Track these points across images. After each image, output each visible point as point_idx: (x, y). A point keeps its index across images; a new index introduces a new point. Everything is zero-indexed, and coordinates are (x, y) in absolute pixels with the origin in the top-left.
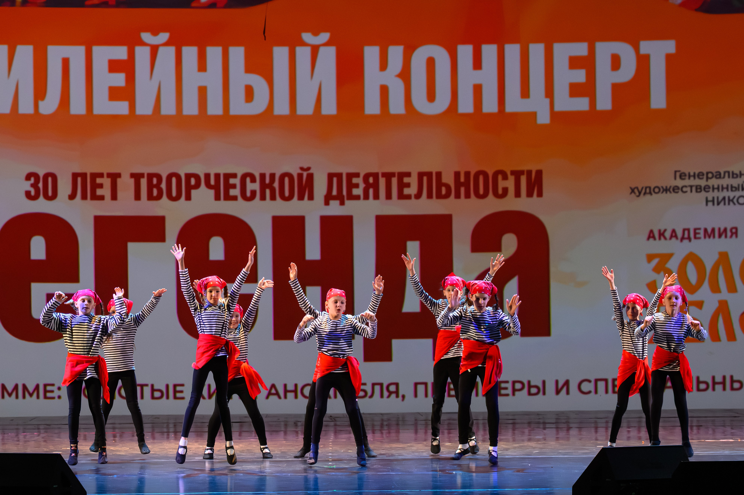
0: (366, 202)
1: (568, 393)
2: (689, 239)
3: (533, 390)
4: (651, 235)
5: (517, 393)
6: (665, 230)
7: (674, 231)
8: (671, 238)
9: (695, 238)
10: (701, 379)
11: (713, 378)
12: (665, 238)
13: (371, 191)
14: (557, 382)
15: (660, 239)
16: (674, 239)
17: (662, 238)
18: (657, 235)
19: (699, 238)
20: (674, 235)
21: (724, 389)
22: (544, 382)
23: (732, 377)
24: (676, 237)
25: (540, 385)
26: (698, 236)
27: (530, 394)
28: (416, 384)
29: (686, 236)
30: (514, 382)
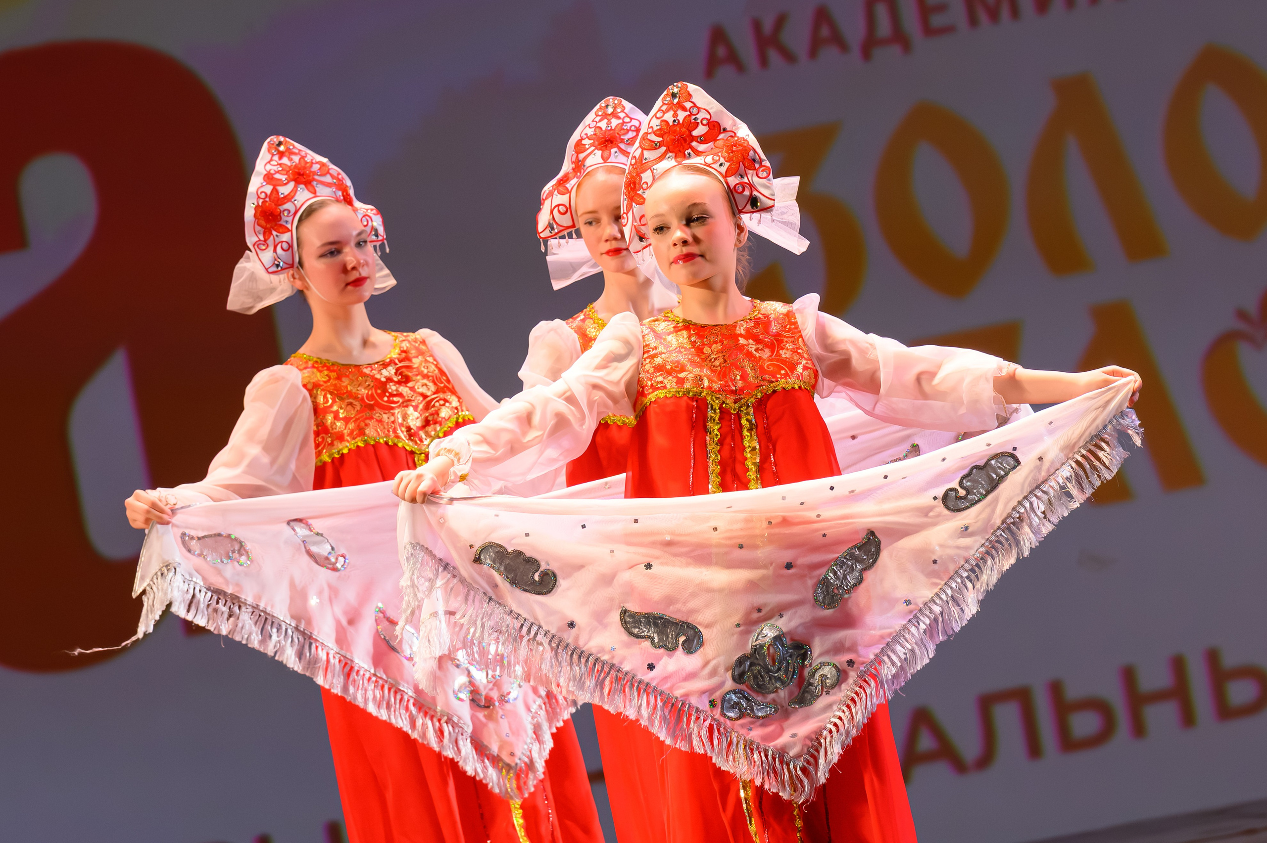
2: (900, 38)
4: (721, 52)
6: (780, 22)
7: (822, 16)
8: (813, 52)
9: (929, 31)
10: (1073, 692)
11: (1128, 676)
12: (789, 56)
15: (764, 61)
16: (830, 53)
17: (773, 55)
18: (746, 48)
19: (948, 30)
20: (825, 32)
21: (1188, 718)
23: (1212, 657)
24: (838, 40)
26: (937, 21)
29: (884, 27)
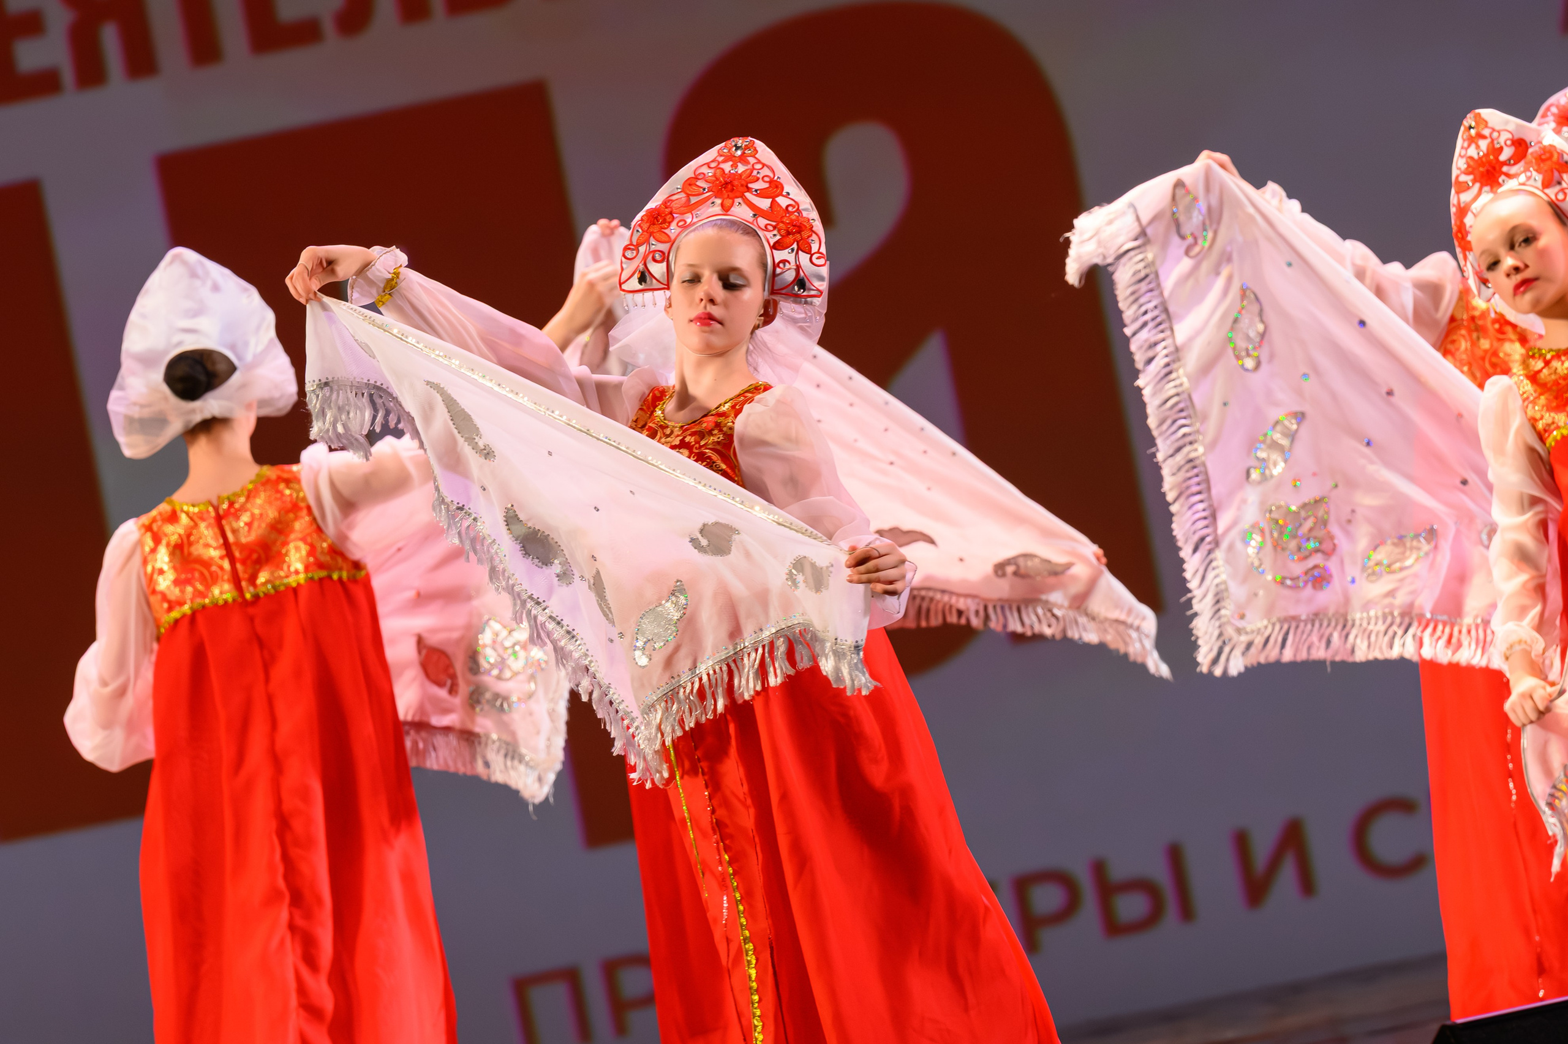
0: (93, 97)
1: (1307, 884)
3: (1130, 907)
5: (1047, 936)
13: (110, 38)
14: (1241, 842)
22: (1175, 856)
25: (1159, 872)
27: (1113, 927)
28: (521, 987)
30: (1022, 886)
